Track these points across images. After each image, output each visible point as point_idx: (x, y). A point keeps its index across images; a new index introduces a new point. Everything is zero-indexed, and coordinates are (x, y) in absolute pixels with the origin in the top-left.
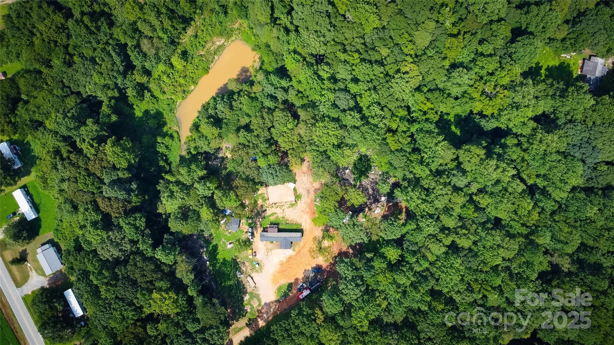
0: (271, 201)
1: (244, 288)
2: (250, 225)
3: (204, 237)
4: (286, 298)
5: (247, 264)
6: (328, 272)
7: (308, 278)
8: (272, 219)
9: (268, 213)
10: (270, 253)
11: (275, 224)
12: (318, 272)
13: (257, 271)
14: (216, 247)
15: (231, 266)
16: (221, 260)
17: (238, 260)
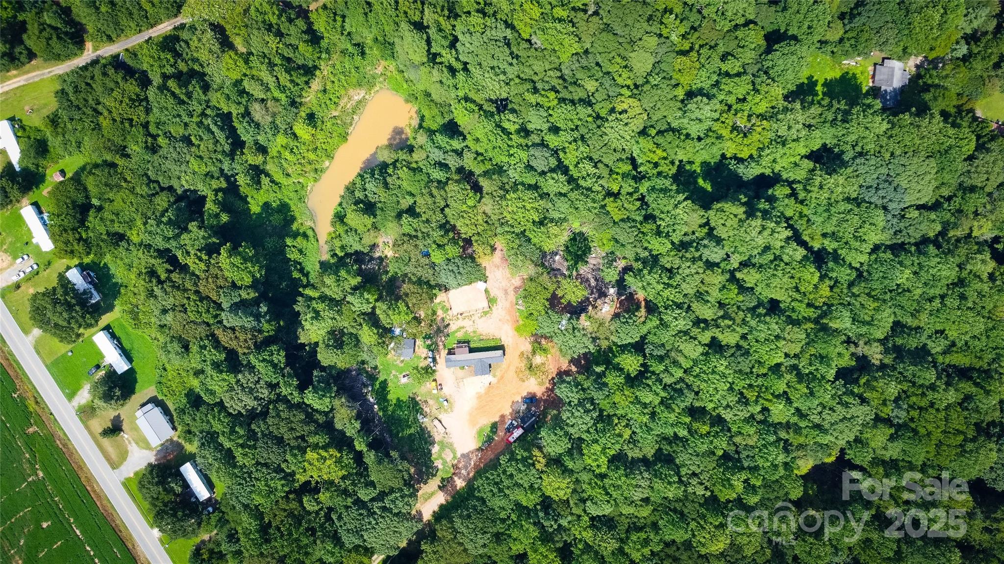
0: (455, 311)
1: (430, 436)
2: (429, 347)
3: (367, 372)
4: (491, 443)
5: (431, 402)
6: (545, 401)
7: (519, 412)
8: (460, 335)
9: (453, 327)
10: (461, 384)
11: (464, 342)
12: (532, 402)
13: (446, 411)
14: (384, 384)
15: (409, 407)
16: (394, 401)
17: (418, 399)
